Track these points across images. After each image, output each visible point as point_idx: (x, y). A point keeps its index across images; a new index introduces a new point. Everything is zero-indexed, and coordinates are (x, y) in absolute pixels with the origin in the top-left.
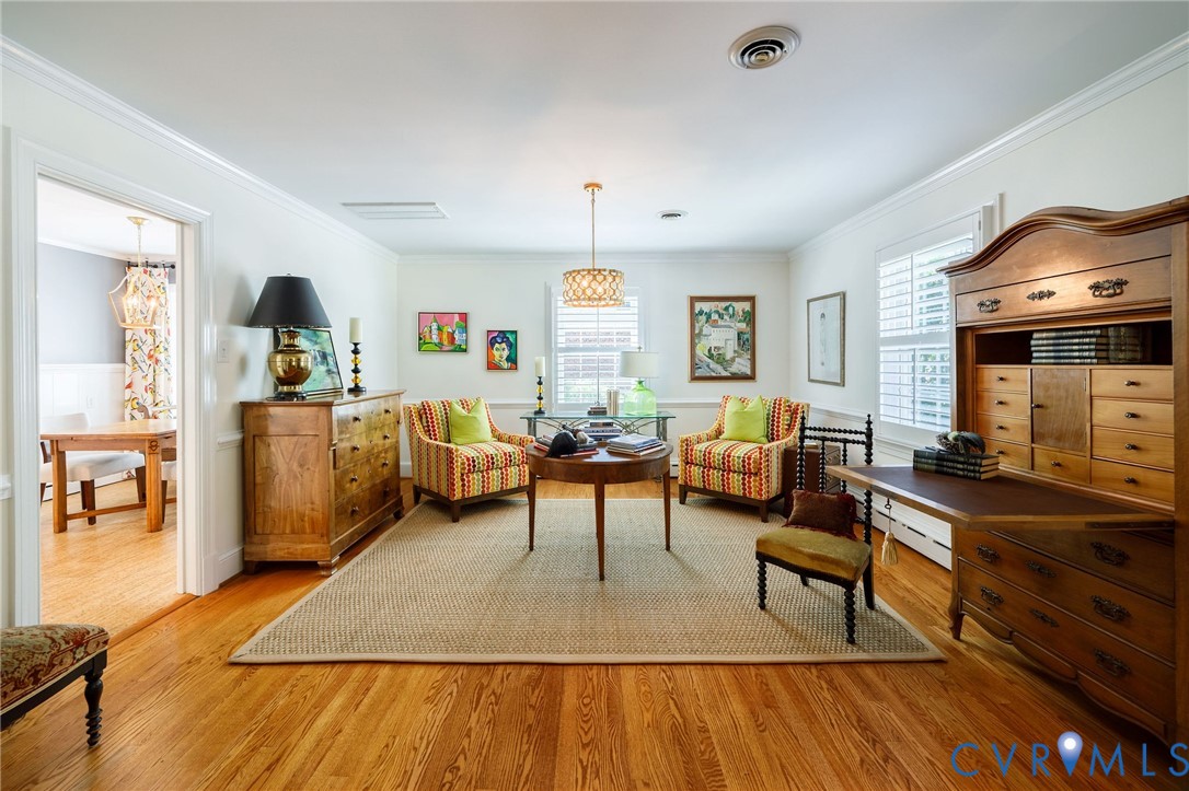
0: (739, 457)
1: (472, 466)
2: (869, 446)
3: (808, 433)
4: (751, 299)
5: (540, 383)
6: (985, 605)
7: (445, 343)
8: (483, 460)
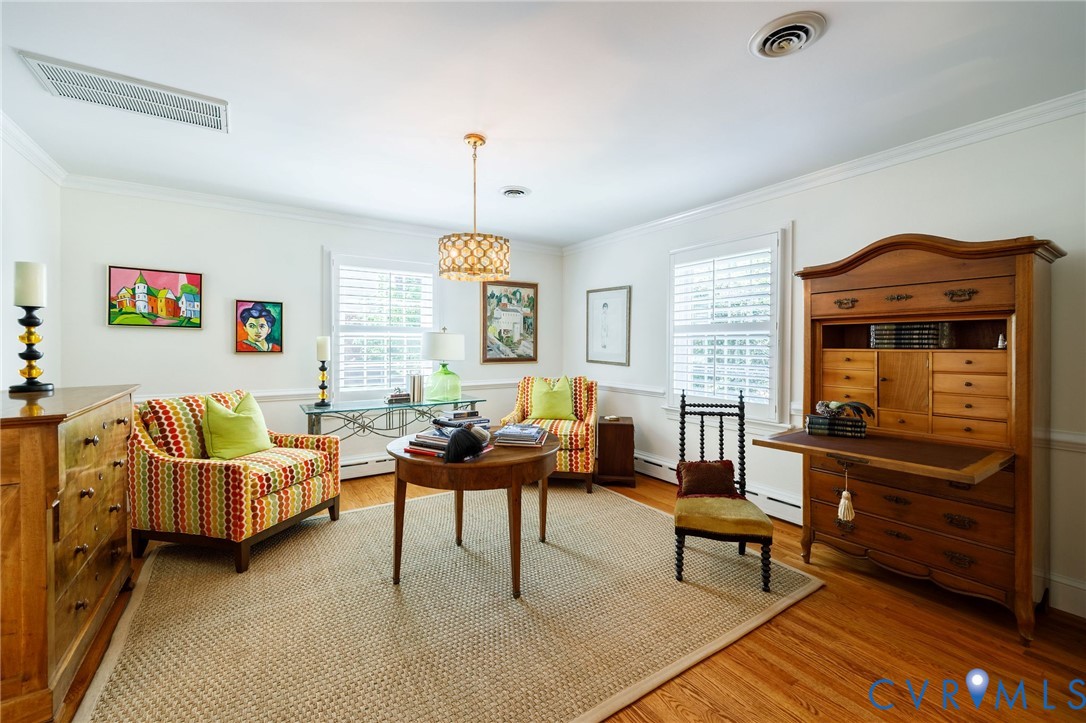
0: (566, 436)
1: (266, 485)
2: (741, 417)
3: (688, 409)
4: (534, 286)
5: (323, 369)
6: (839, 533)
7: (162, 313)
8: (280, 475)
